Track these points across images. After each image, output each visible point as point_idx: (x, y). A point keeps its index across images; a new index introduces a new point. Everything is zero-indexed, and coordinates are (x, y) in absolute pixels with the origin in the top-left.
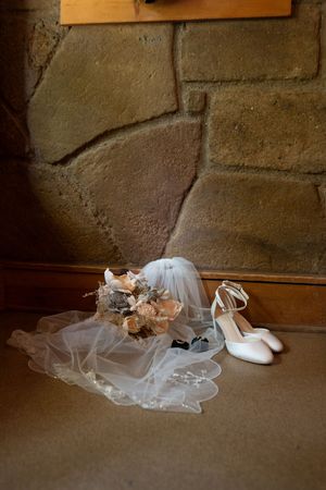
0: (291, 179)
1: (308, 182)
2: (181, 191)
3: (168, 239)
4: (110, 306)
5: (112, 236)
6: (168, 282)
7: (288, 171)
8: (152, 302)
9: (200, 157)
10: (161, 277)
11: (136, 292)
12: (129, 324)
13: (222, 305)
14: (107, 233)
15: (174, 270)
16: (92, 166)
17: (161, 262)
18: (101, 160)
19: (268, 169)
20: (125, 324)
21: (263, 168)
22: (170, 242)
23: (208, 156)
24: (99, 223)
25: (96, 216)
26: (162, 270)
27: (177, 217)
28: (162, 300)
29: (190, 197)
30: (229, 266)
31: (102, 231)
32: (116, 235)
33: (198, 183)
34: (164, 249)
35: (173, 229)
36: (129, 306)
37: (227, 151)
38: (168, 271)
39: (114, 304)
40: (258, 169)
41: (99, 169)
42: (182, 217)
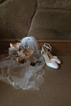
0: (64, 11)
1: (69, 12)
2: (31, 16)
3: (28, 31)
4: (13, 54)
5: (12, 30)
6: (29, 44)
7: (63, 9)
8: (25, 52)
9: (36, 5)
10: (27, 42)
11: (20, 50)
12: (18, 59)
13: (44, 51)
14: (10, 30)
15: (30, 40)
16: (3, 9)
17: (26, 38)
18: (5, 7)
19: (57, 9)
20: (17, 60)
21: (56, 8)
22: (29, 32)
23: (39, 5)
24: (8, 27)
25: (6, 25)
26: (27, 40)
27: (30, 24)
28: (27, 51)
29: (34, 18)
30: (46, 38)
31: (9, 29)
32: (13, 30)
33: (36, 14)
34: (27, 33)
35: (29, 28)
36: (18, 54)
37: (44, 3)
38: (29, 41)
39: (14, 54)
40: (54, 9)
41: (5, 10)
42: (32, 24)
